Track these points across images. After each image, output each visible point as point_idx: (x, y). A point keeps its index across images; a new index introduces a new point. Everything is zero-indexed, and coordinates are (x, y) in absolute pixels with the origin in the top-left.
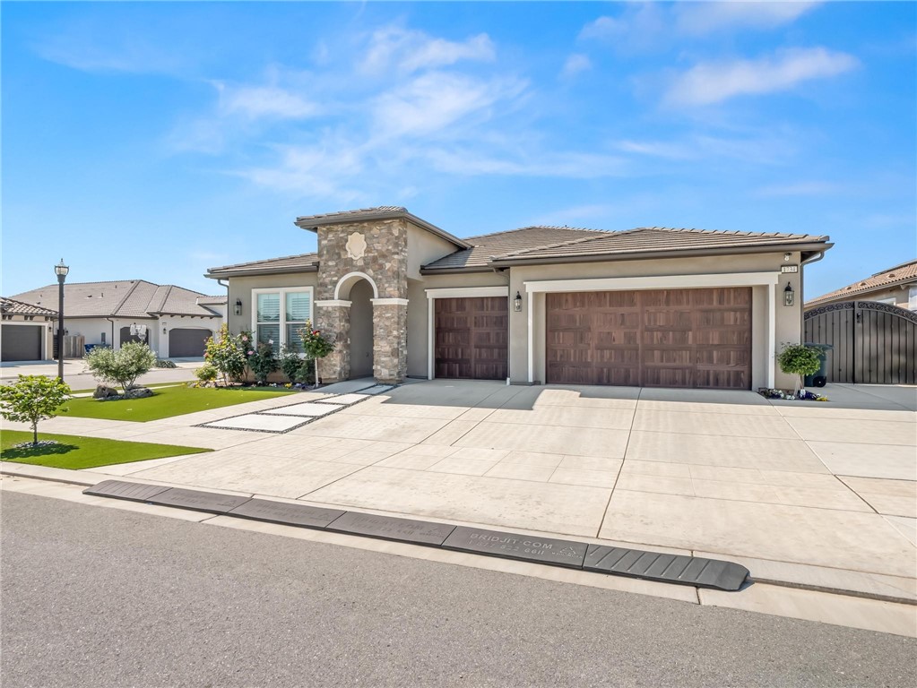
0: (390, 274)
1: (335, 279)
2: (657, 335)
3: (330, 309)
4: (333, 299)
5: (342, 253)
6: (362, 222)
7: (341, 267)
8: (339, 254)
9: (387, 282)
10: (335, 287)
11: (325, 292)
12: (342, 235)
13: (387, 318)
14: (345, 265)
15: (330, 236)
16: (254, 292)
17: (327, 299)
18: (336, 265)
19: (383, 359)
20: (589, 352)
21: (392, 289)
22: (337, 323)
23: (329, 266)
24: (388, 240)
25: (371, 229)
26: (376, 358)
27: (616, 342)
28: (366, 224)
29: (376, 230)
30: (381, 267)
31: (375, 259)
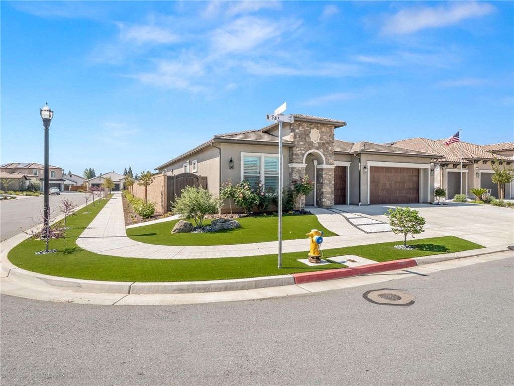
0: (331, 152)
1: (303, 152)
2: (398, 184)
3: (300, 169)
4: (302, 163)
5: (307, 138)
6: (318, 123)
7: (307, 146)
8: (305, 138)
9: (330, 157)
10: (303, 156)
11: (298, 159)
12: (307, 128)
13: (330, 175)
14: (309, 145)
15: (301, 128)
16: (243, 154)
17: (299, 163)
18: (304, 145)
19: (328, 196)
20: (379, 191)
21: (332, 160)
22: (304, 177)
23: (300, 145)
24: (330, 136)
25: (322, 128)
26: (324, 195)
27: (387, 187)
28: (319, 125)
29: (324, 129)
30: (327, 148)
31: (323, 144)
